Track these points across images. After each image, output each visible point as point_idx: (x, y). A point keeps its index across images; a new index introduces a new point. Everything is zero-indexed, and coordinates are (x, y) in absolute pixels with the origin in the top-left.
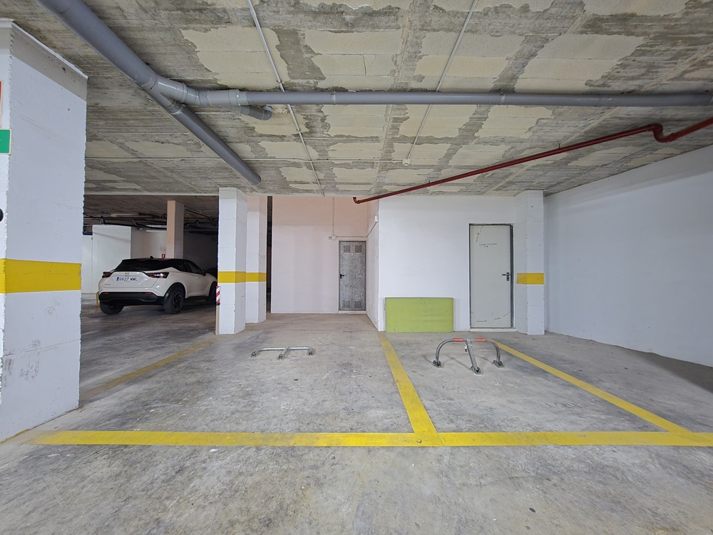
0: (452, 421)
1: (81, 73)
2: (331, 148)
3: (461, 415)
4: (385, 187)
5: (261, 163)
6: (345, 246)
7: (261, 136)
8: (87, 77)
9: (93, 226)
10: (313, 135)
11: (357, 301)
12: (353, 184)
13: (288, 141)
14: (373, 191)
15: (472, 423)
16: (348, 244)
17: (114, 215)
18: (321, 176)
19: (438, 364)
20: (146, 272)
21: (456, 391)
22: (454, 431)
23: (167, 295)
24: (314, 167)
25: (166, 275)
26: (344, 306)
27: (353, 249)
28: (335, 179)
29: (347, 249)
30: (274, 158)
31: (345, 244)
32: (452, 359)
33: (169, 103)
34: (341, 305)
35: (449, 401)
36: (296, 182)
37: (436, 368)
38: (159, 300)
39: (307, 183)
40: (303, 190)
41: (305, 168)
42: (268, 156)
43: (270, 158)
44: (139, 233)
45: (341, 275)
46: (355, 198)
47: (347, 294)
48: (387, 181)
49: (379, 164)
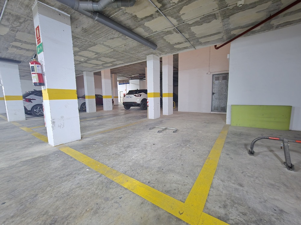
0: (225, 207)
1: (67, 14)
2: (181, 12)
3: (238, 204)
4: (233, 32)
5: (153, 37)
6: (216, 77)
7: (142, 19)
8: (70, 16)
9: (130, 81)
10: (166, 7)
11: (222, 107)
12: (208, 36)
13: (156, 17)
14: (225, 37)
15: (245, 218)
16: (218, 76)
17: (133, 76)
18: (187, 36)
19: (252, 153)
20: (134, 95)
21: (252, 179)
22: (219, 218)
23: (141, 103)
24: (179, 30)
25: (140, 95)
26: (214, 109)
27: (221, 78)
28: (196, 35)
29: (217, 79)
30: (156, 31)
31: (216, 76)
32: (271, 151)
33: (90, 14)
34: (213, 109)
35: (238, 187)
36: (176, 44)
37: (248, 155)
38: (138, 105)
39: (182, 43)
40: (182, 48)
41: (175, 33)
42: (153, 31)
43: (155, 32)
44: (142, 81)
45: (213, 94)
46: (215, 46)
47: (216, 103)
48: (231, 27)
49: (219, 14)
